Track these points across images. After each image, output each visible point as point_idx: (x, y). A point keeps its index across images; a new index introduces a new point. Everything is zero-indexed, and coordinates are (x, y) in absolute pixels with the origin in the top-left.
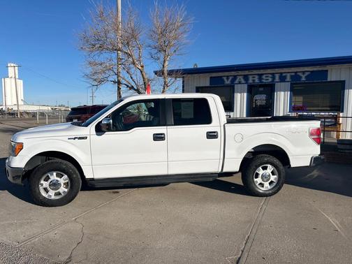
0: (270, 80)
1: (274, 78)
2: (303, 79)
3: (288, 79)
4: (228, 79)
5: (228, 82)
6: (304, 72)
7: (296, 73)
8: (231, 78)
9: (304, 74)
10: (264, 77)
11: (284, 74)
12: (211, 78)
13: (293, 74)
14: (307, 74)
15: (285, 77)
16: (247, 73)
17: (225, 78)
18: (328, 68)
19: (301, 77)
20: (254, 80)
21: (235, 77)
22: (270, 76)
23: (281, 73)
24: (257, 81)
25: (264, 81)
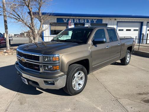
0: (83, 22)
1: (84, 21)
2: (95, 22)
3: (90, 22)
4: (65, 20)
5: (65, 21)
6: (95, 19)
7: (92, 19)
8: (67, 20)
9: (95, 20)
10: (81, 20)
11: (88, 20)
12: (57, 19)
13: (91, 20)
14: (96, 20)
15: (89, 21)
16: (74, 17)
17: (64, 19)
18: (103, 18)
19: (94, 21)
20: (77, 21)
21: (69, 19)
22: (83, 20)
23: (87, 19)
24: (78, 22)
25: (81, 22)
